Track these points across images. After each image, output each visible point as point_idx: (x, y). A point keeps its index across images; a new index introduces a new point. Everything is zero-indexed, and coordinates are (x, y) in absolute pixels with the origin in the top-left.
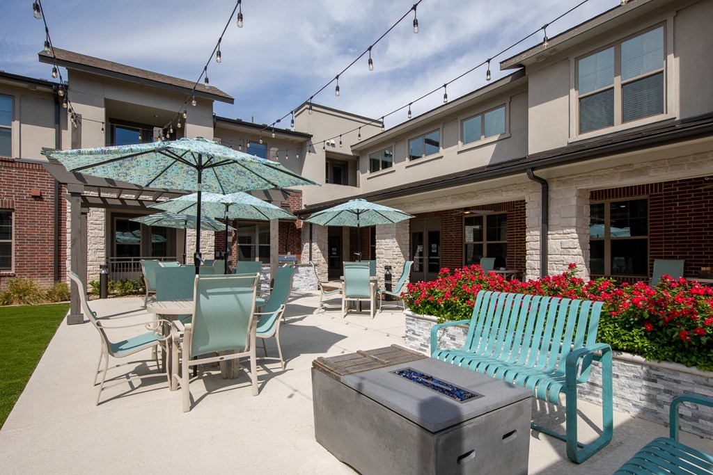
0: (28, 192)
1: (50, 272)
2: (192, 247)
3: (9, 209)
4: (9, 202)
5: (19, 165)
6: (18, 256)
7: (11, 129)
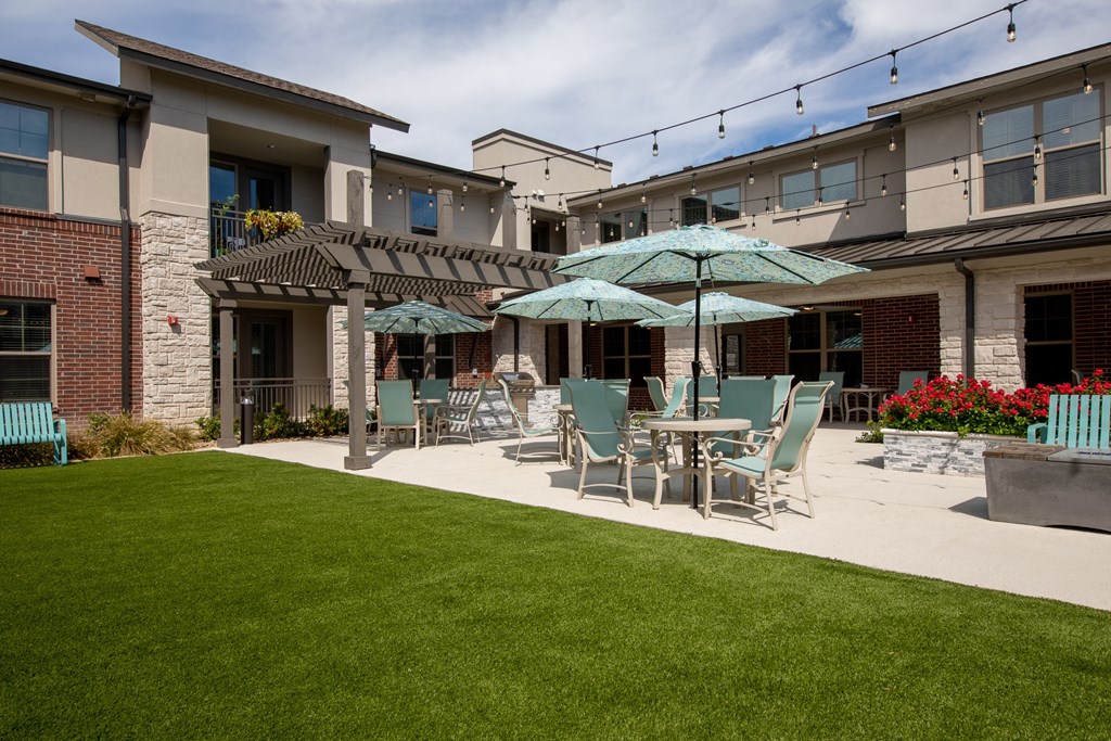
0: (78, 271)
1: (114, 404)
2: (341, 361)
3: (48, 299)
4: (48, 287)
5: (64, 226)
6: (64, 379)
7: (46, 164)
